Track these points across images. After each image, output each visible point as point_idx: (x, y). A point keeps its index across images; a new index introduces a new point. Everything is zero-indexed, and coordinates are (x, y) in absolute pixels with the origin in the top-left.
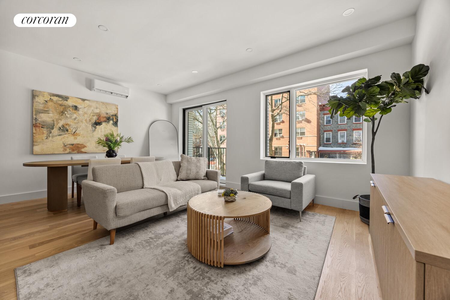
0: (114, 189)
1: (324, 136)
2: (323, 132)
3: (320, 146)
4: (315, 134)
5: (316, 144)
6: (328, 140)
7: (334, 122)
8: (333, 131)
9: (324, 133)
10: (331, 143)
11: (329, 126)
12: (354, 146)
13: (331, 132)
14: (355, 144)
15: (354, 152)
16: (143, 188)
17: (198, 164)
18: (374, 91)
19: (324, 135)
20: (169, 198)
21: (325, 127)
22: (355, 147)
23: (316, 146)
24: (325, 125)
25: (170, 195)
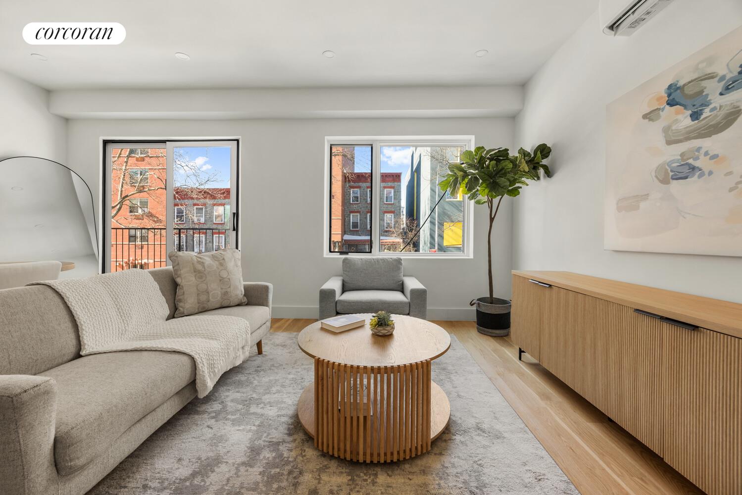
0: (48, 381)
1: (350, 221)
2: (349, 213)
3: (345, 234)
4: (339, 216)
5: (341, 230)
6: (355, 225)
7: (362, 200)
8: (361, 212)
9: (350, 215)
10: (359, 229)
11: (356, 206)
12: (386, 234)
13: (359, 214)
14: (386, 231)
15: (386, 242)
16: (81, 356)
17: (224, 274)
18: (506, 166)
19: (350, 218)
20: (200, 366)
21: (352, 206)
22: (386, 236)
23: (341, 233)
24: (351, 204)
25: (201, 356)
